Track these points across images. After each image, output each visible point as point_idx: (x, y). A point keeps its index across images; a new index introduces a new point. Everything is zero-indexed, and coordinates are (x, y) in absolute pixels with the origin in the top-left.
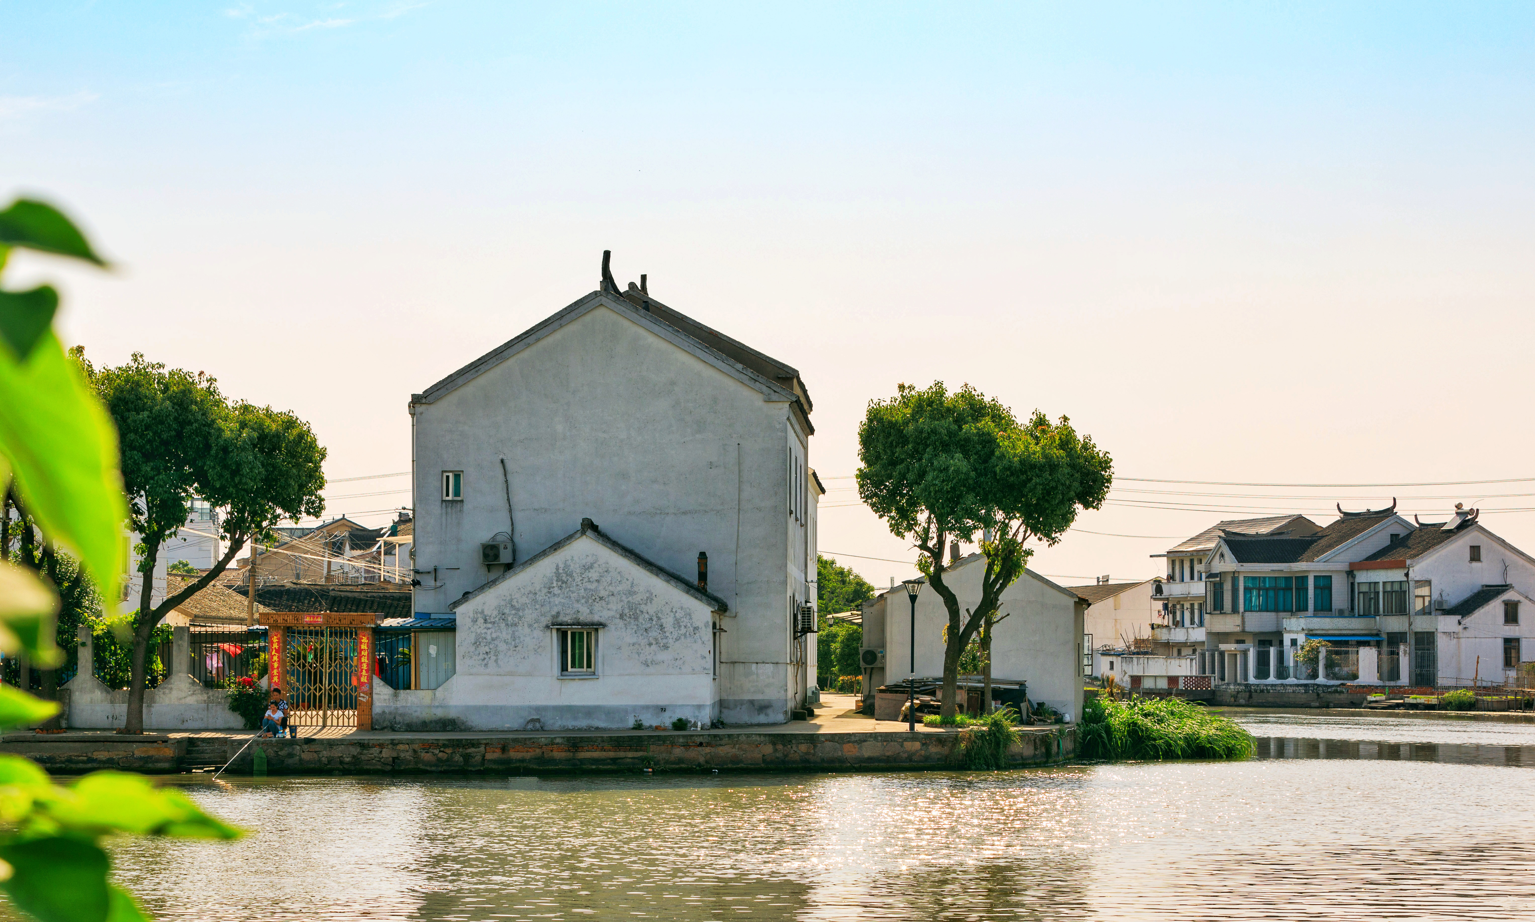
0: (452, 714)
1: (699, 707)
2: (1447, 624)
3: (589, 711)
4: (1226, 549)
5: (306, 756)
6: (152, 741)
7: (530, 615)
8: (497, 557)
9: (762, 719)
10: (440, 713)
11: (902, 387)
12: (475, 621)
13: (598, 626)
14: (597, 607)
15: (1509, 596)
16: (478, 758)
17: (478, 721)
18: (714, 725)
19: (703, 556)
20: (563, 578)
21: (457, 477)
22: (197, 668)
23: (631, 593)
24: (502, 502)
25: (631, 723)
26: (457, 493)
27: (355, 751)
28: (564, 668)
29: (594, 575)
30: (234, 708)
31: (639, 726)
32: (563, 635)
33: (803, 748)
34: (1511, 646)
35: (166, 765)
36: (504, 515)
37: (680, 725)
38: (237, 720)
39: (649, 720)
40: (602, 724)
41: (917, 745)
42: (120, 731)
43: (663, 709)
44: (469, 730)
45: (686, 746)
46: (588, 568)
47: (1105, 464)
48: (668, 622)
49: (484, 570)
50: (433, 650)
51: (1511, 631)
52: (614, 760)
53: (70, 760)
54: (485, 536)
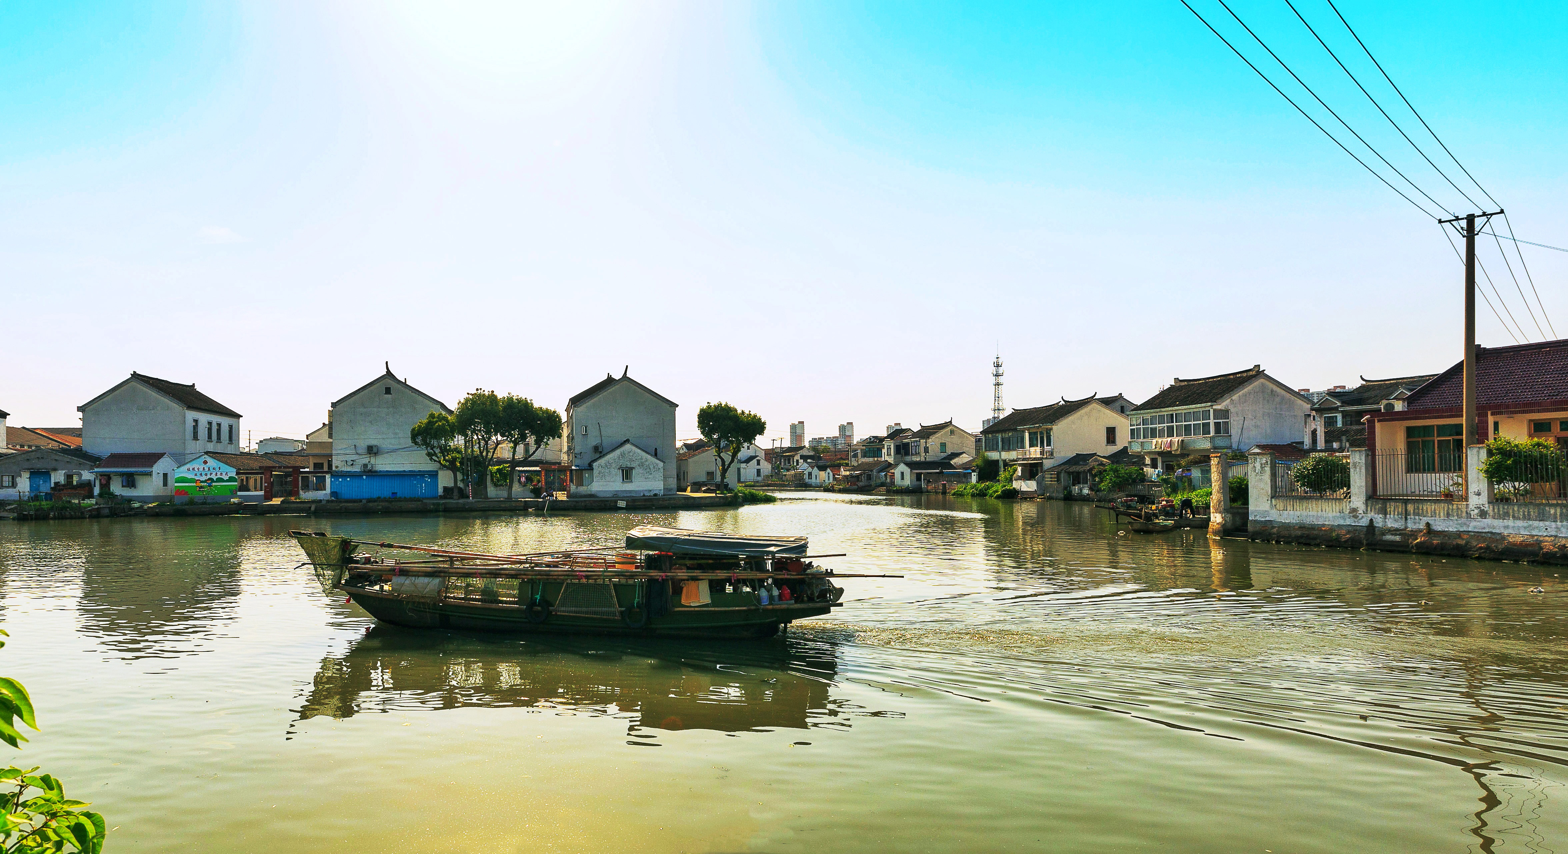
0: (593, 493)
1: (660, 490)
2: (743, 465)
3: (630, 492)
4: (684, 447)
5: (561, 505)
6: (514, 501)
7: (614, 465)
8: (598, 449)
9: (670, 493)
10: (589, 493)
11: (708, 403)
12: (599, 467)
13: (632, 468)
14: (632, 463)
15: (758, 458)
16: (608, 505)
17: (601, 495)
18: (664, 495)
19: (656, 449)
20: (623, 455)
21: (586, 428)
22: (519, 481)
23: (642, 459)
24: (599, 435)
25: (642, 495)
26: (586, 432)
27: (574, 503)
28: (623, 480)
29: (631, 454)
30: (531, 492)
31: (644, 495)
32: (623, 471)
33: (692, 501)
34: (759, 471)
35: (522, 508)
36: (599, 438)
37: (655, 495)
38: (533, 495)
39: (647, 494)
40: (634, 495)
41: (718, 499)
42: (505, 498)
43: (651, 491)
44: (598, 497)
45: (663, 501)
46: (629, 452)
47: (764, 423)
48: (652, 467)
49: (594, 453)
50: (587, 475)
51: (758, 467)
52: (644, 505)
53: (494, 507)
54: (594, 444)
